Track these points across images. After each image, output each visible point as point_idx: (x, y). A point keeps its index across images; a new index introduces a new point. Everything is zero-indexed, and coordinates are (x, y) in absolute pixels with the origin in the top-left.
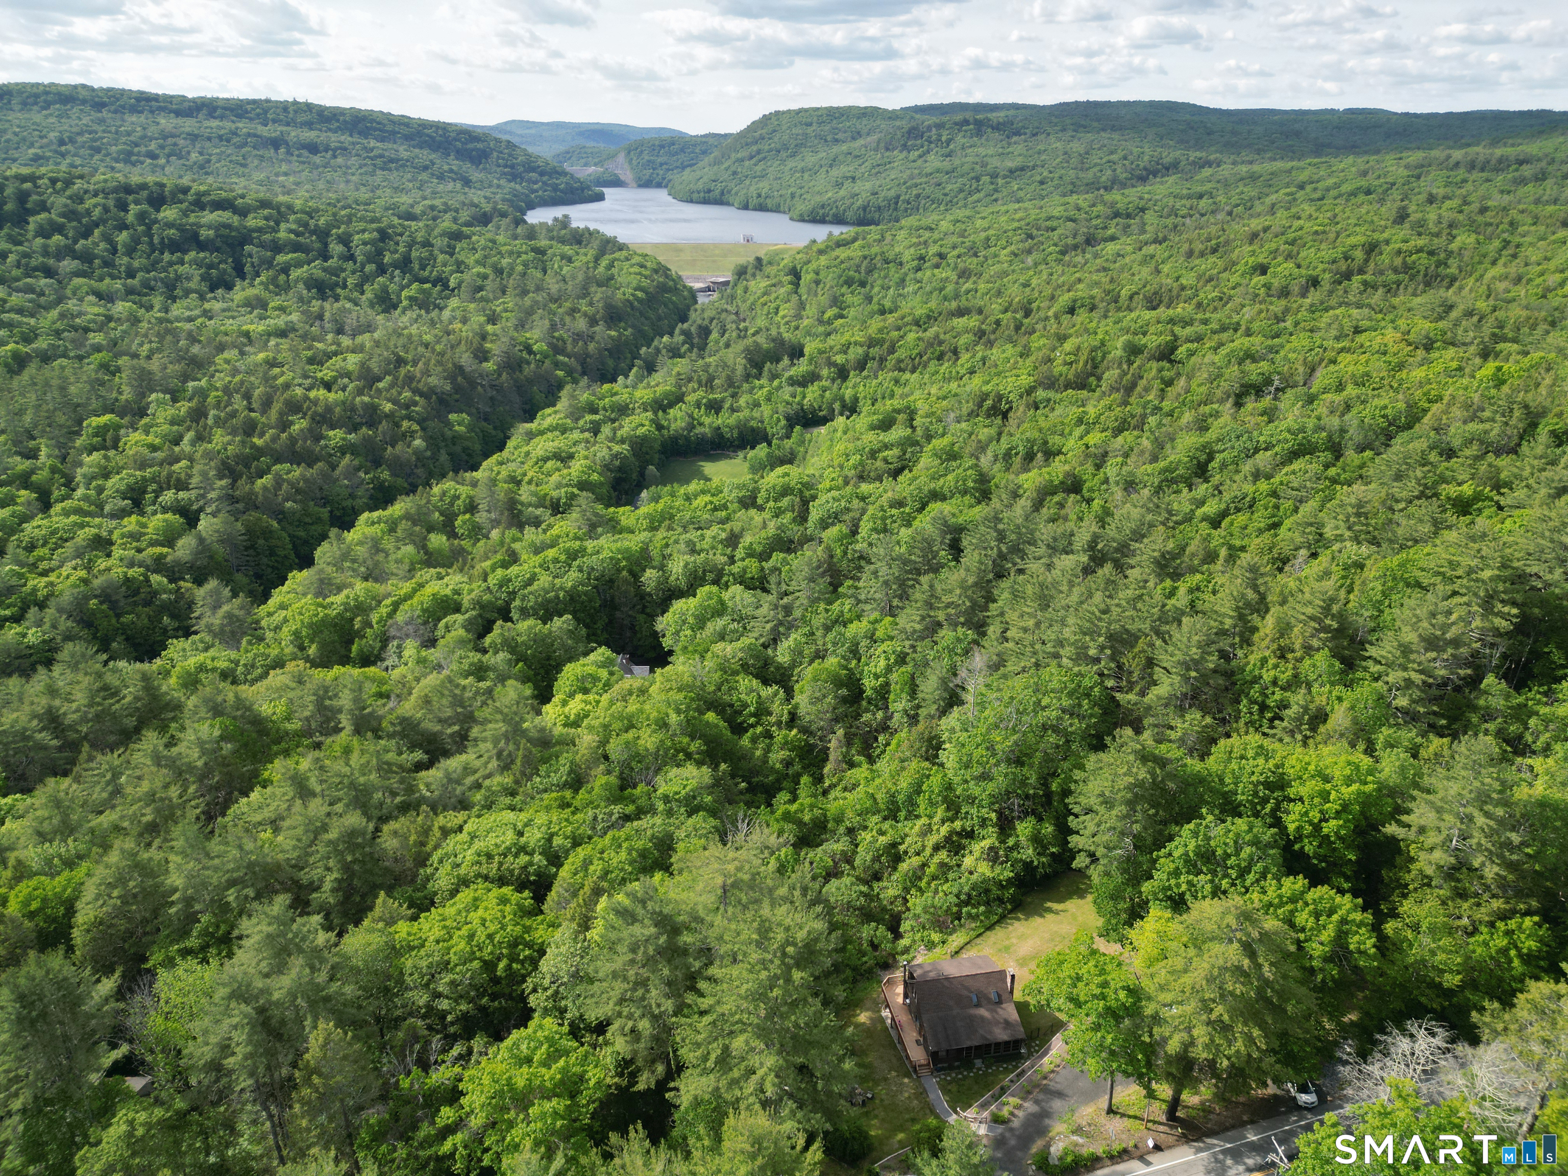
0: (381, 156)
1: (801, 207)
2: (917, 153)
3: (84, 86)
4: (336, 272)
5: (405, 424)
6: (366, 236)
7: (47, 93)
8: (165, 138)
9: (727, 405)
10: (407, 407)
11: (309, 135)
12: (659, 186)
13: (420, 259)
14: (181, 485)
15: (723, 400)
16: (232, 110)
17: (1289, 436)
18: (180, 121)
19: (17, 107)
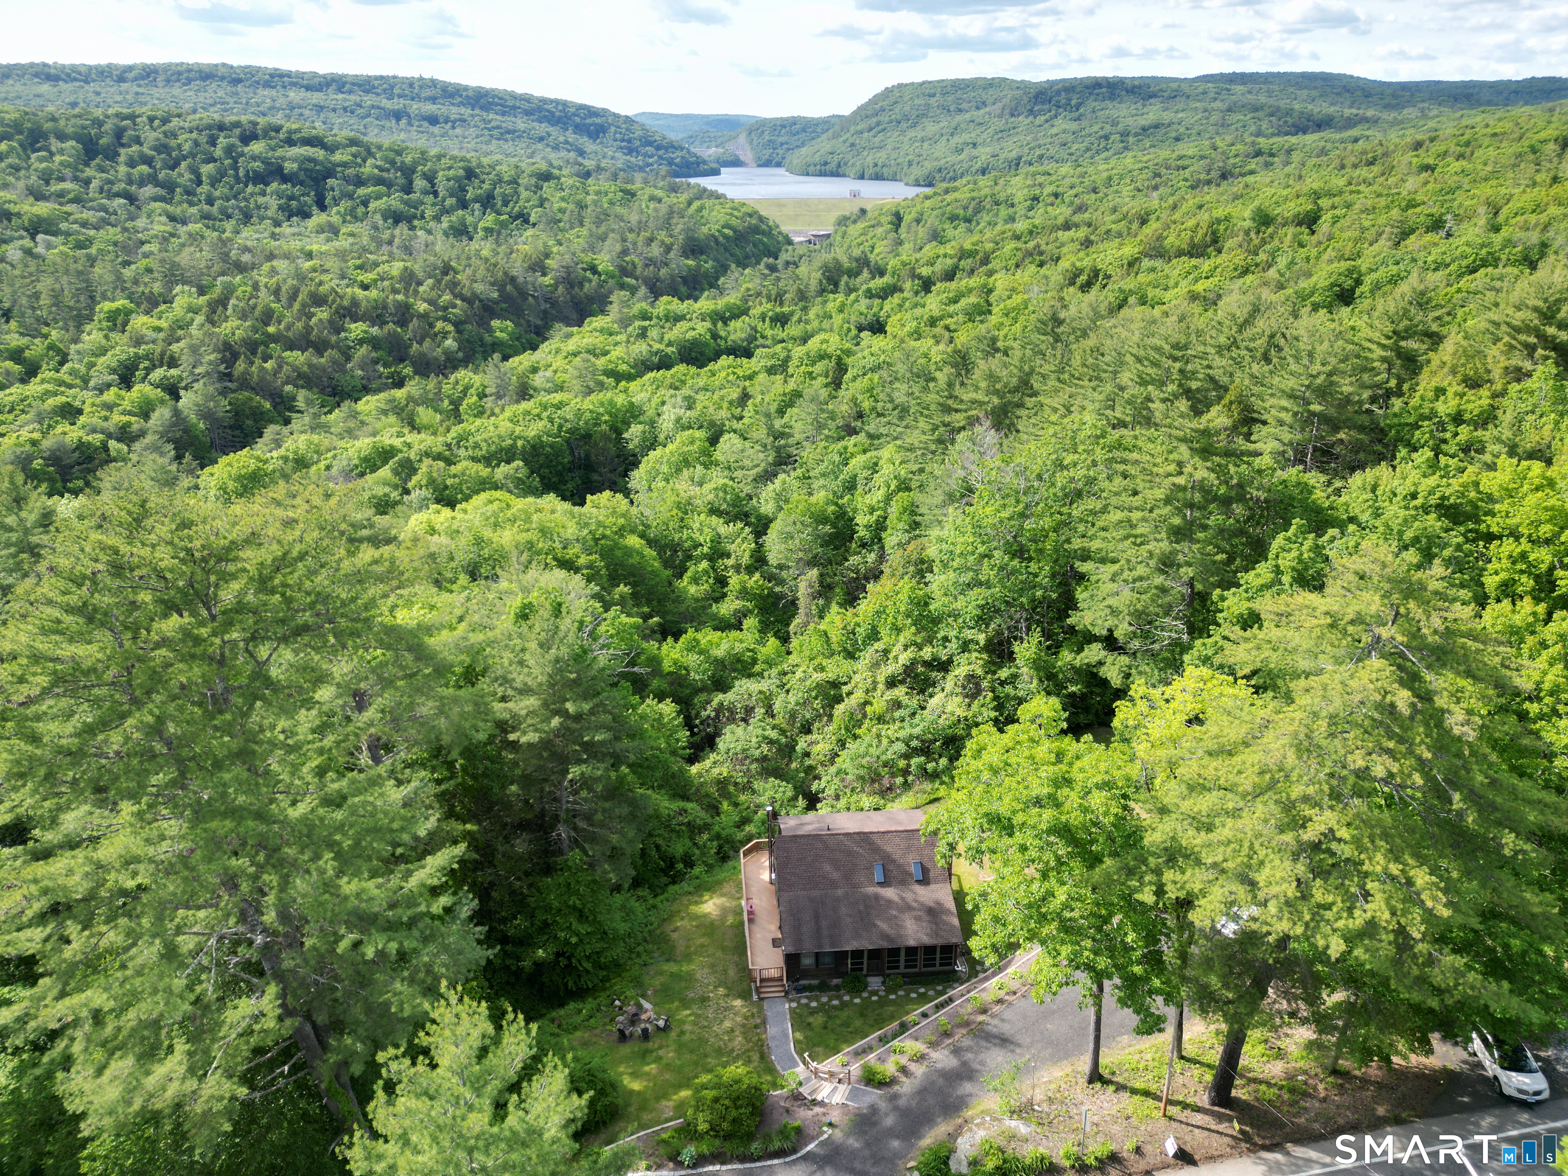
0: (498, 127)
1: (917, 172)
2: (1043, 118)
3: (224, 65)
4: (415, 205)
5: (439, 325)
6: (452, 173)
7: (190, 71)
8: (292, 109)
9: (795, 318)
10: (445, 309)
11: (429, 108)
12: (779, 165)
13: (504, 195)
14: (173, 363)
15: (792, 314)
16: (360, 86)
17: (1469, 250)
18: (309, 94)
19: (161, 84)
